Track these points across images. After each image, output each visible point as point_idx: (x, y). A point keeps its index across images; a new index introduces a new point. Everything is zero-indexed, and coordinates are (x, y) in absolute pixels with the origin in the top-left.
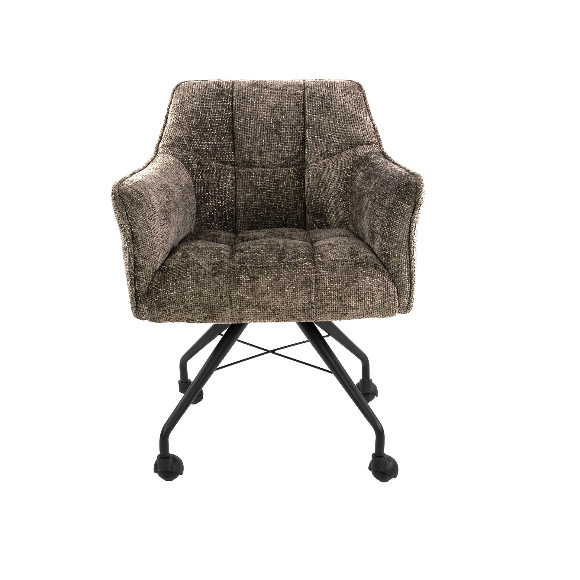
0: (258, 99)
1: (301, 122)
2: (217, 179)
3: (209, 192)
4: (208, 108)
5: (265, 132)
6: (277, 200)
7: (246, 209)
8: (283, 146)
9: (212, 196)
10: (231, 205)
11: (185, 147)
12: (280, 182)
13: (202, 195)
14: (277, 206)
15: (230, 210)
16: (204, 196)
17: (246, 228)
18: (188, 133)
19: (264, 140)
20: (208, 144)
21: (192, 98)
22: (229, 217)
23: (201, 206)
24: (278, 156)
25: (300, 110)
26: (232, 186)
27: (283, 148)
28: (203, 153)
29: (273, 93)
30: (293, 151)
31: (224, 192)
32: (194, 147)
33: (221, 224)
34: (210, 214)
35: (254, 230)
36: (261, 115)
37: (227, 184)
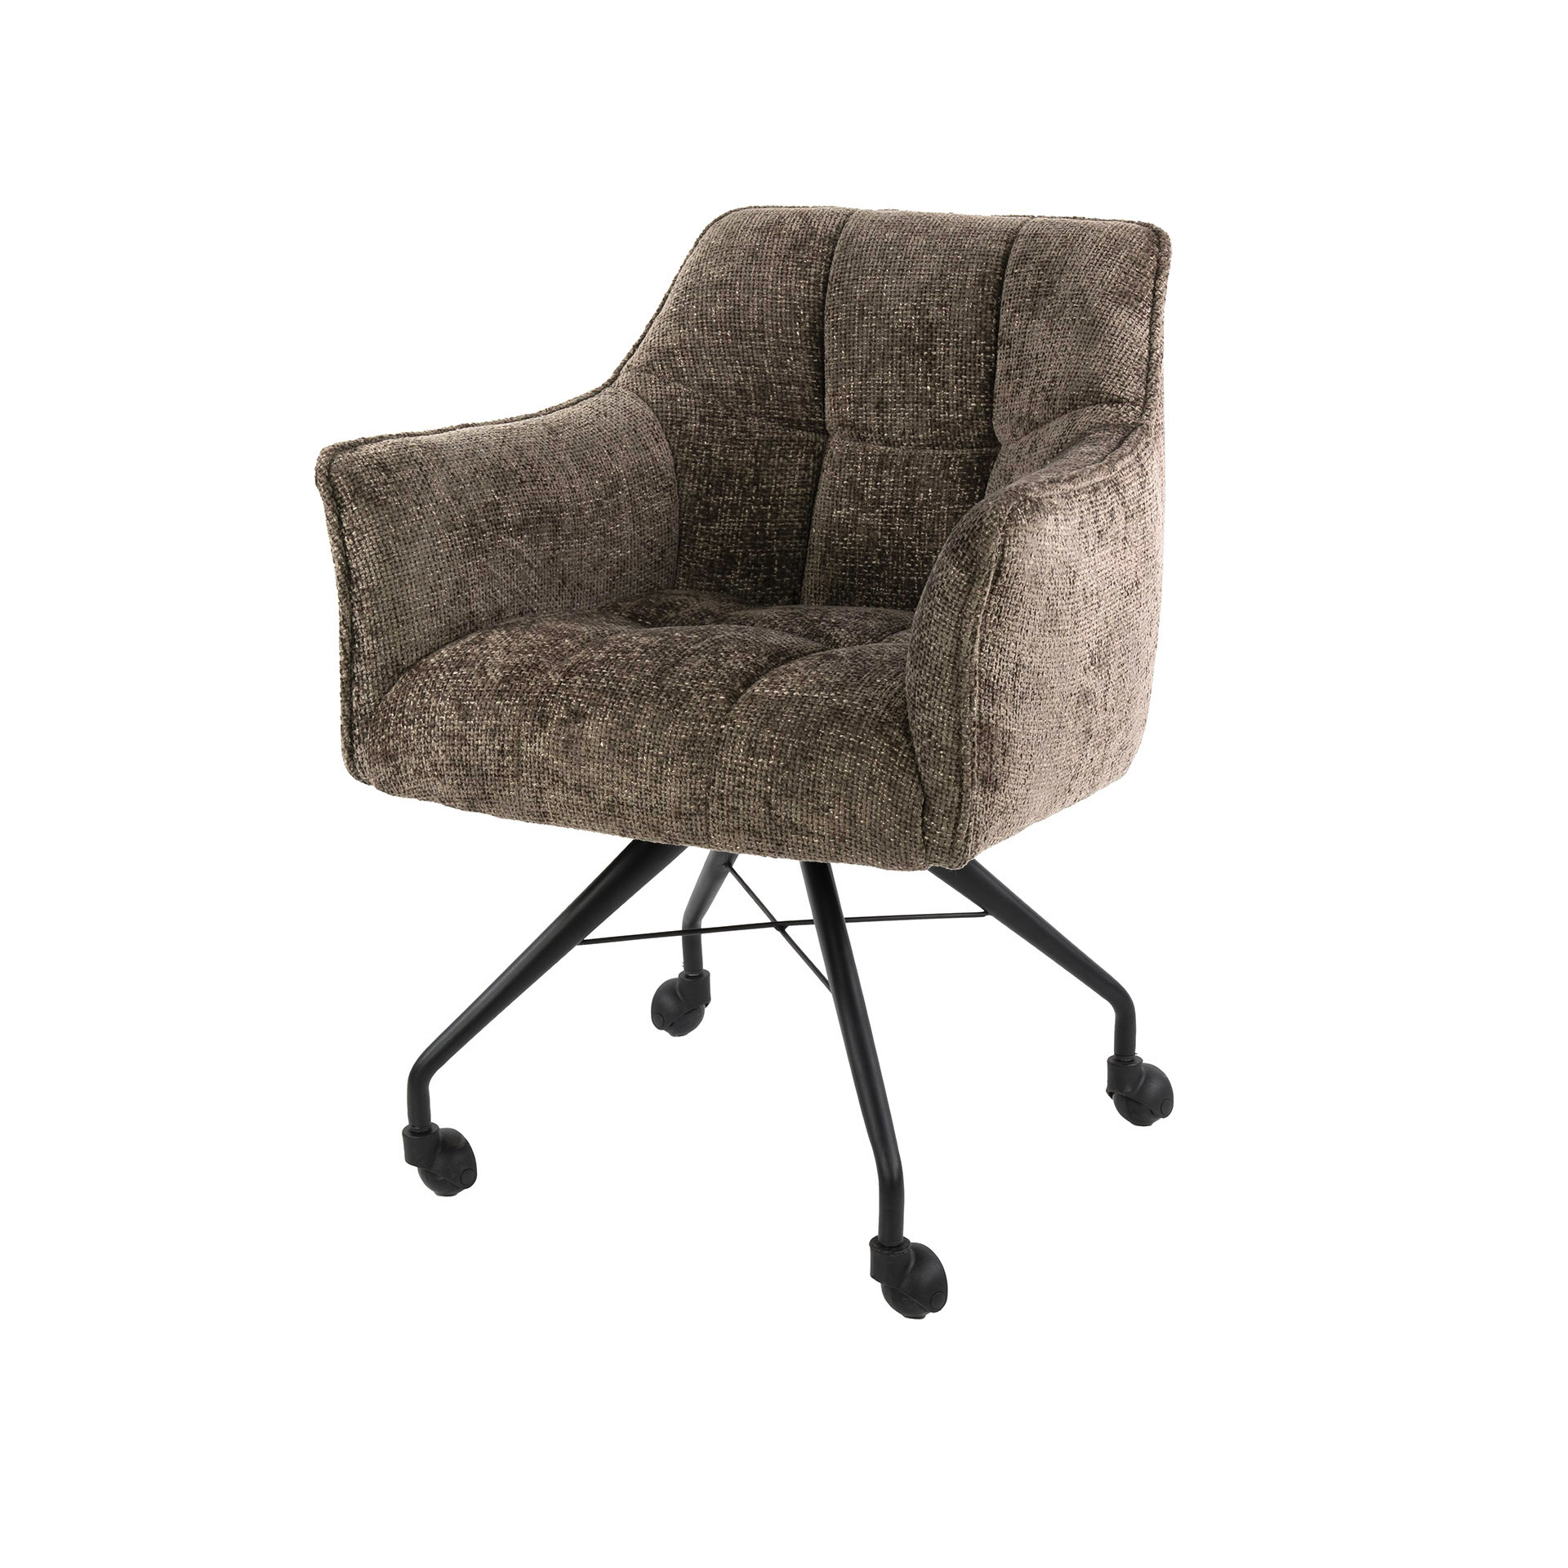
0: (889, 261)
1: (984, 330)
2: (755, 465)
3: (725, 495)
4: (761, 278)
5: (897, 350)
6: (906, 533)
7: (830, 549)
8: (936, 391)
9: (734, 507)
10: (792, 534)
11: (678, 376)
12: (921, 486)
13: (700, 499)
14: (903, 549)
15: (788, 547)
16: (707, 505)
17: (823, 599)
18: (694, 340)
19: (892, 372)
20: (745, 373)
21: (727, 251)
22: (779, 566)
23: (697, 528)
24: (922, 417)
25: (987, 298)
26: (803, 484)
27: (935, 395)
28: (727, 393)
29: (932, 248)
30: (962, 405)
31: (773, 500)
32: (701, 376)
33: (756, 582)
34: (723, 553)
35: (843, 605)
36: (890, 305)
37: (786, 479)
